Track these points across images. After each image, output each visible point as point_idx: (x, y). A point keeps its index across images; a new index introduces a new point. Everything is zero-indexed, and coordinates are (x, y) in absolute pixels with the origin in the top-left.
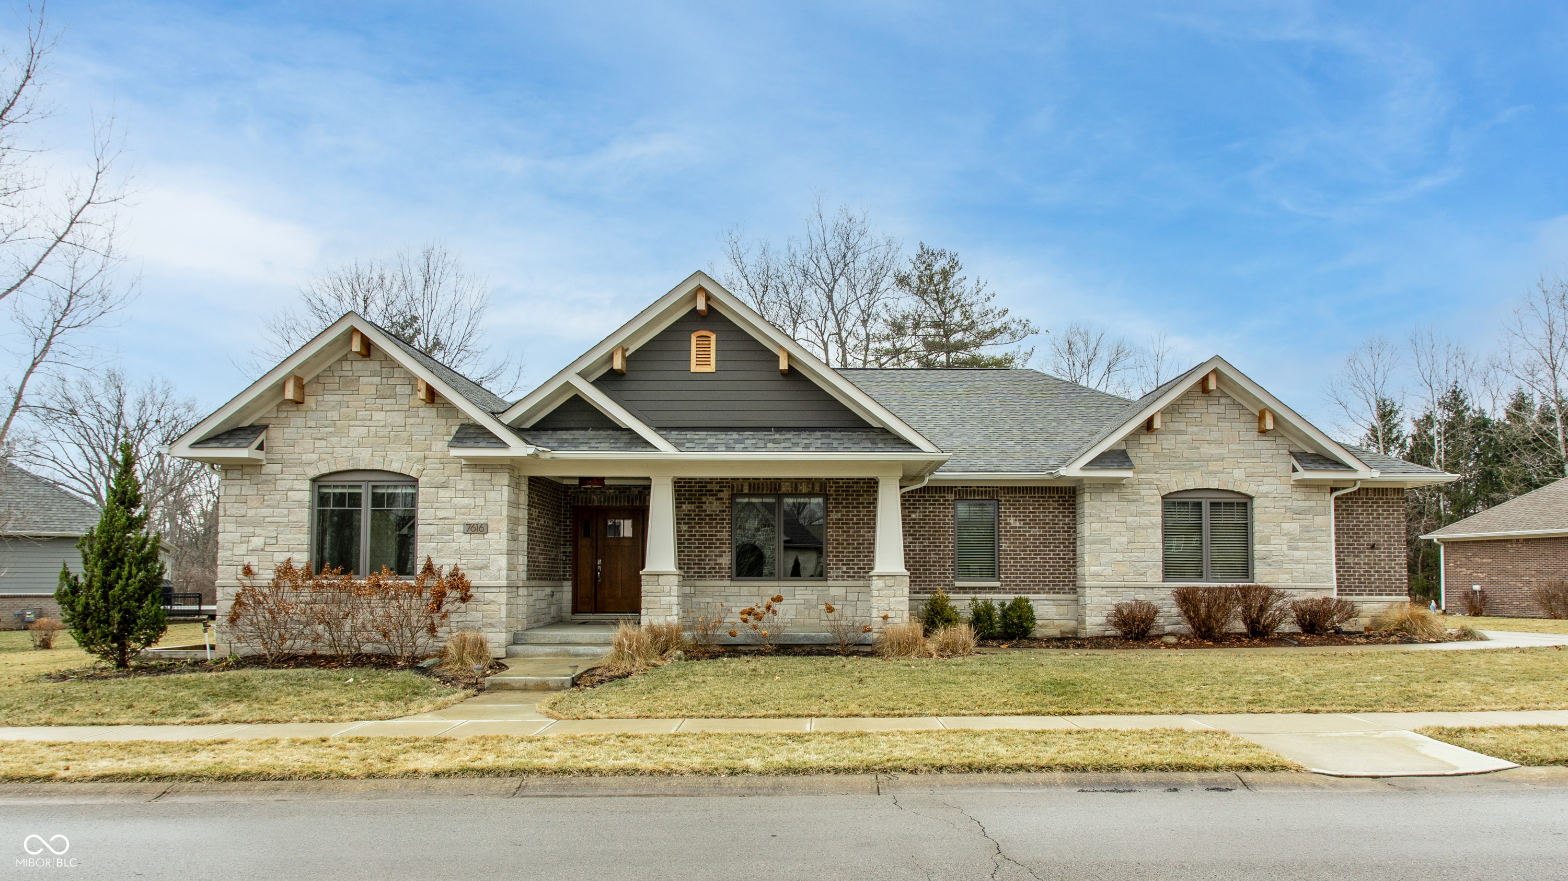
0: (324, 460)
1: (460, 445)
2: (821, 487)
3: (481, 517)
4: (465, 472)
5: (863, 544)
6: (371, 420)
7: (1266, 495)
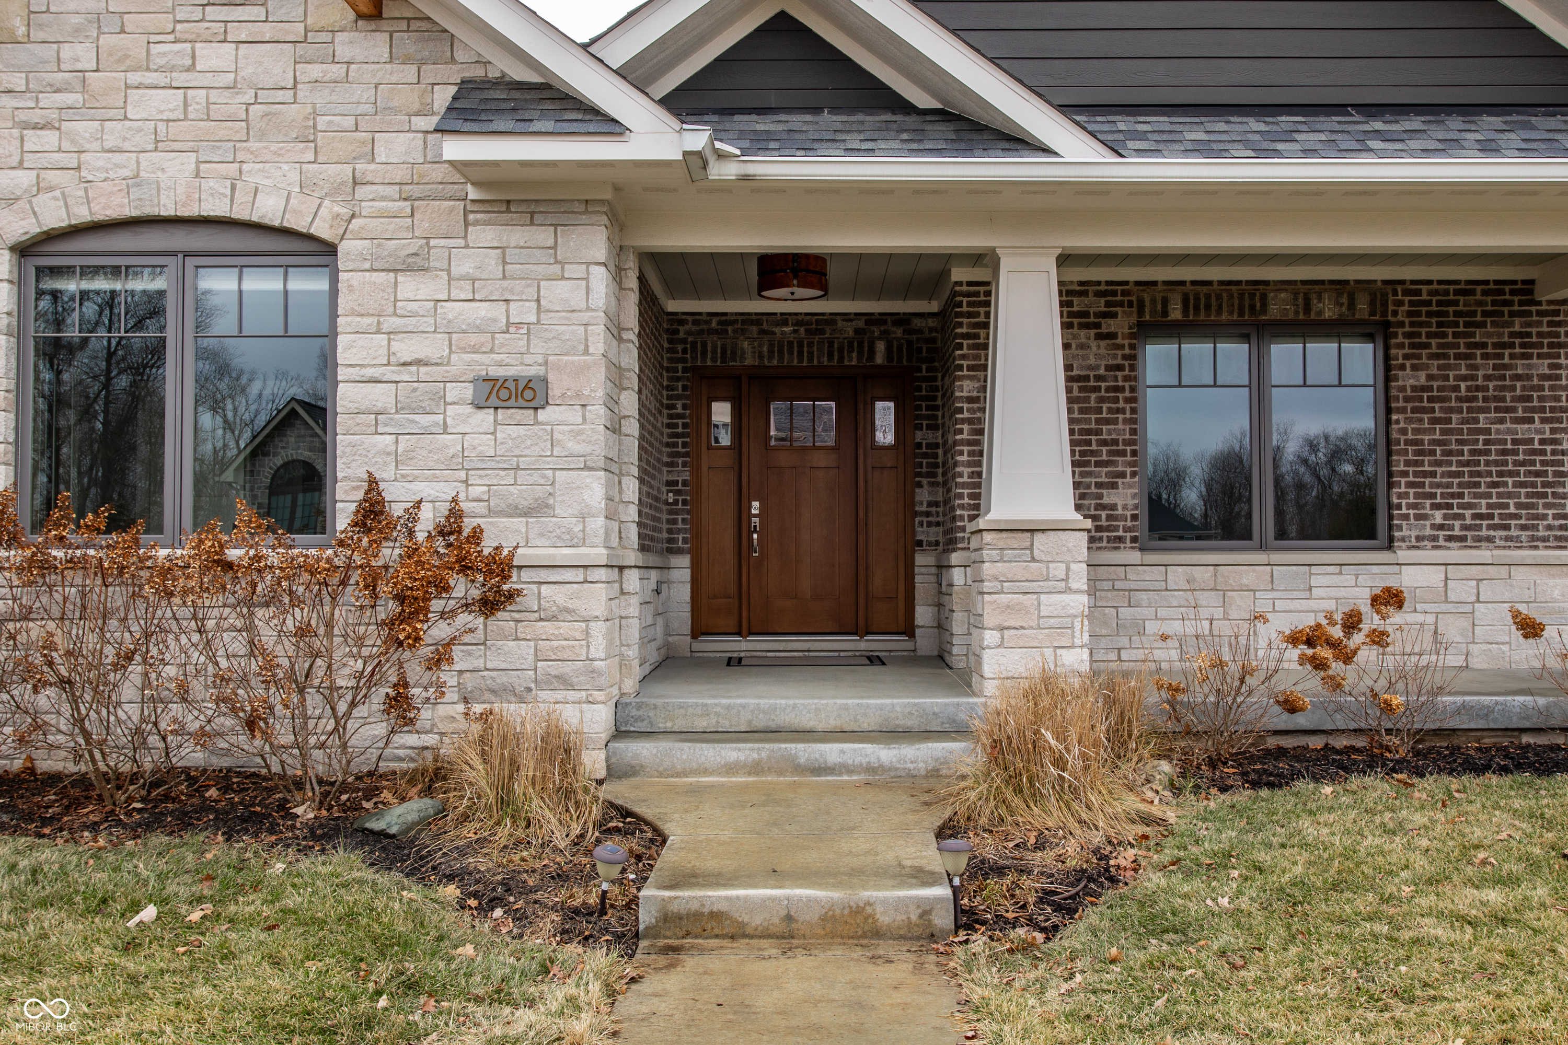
0: (51, 189)
1: (468, 126)
2: (1372, 303)
3: (528, 359)
4: (476, 223)
5: (1487, 452)
6: (191, 68)
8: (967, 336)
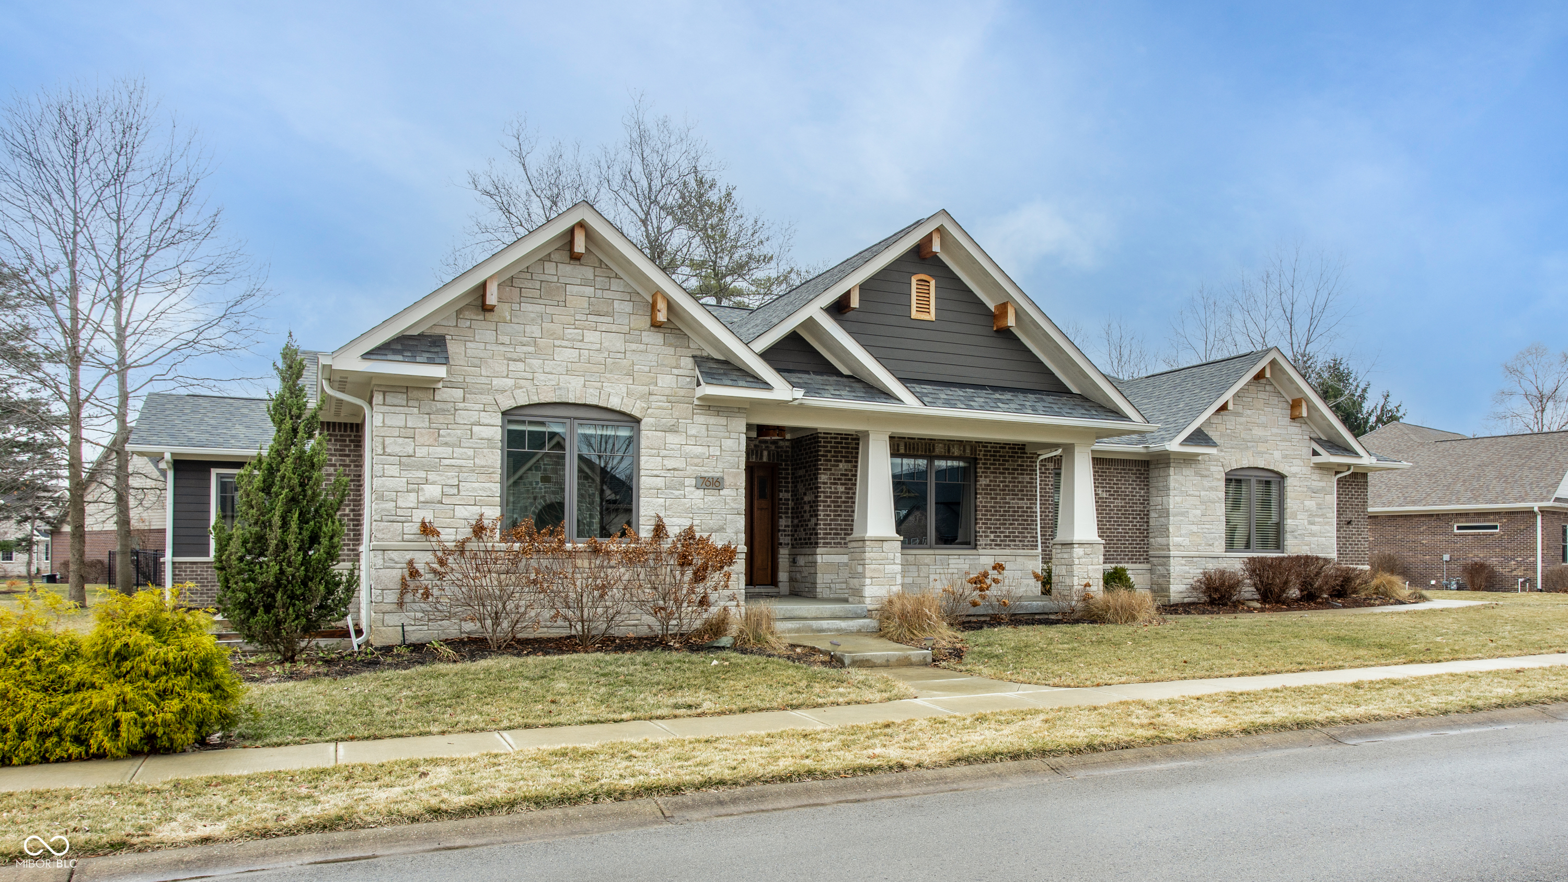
2: (971, 450)
3: (716, 470)
4: (697, 414)
5: (1009, 511)
6: (582, 340)
7: (1294, 475)
8: (823, 456)
